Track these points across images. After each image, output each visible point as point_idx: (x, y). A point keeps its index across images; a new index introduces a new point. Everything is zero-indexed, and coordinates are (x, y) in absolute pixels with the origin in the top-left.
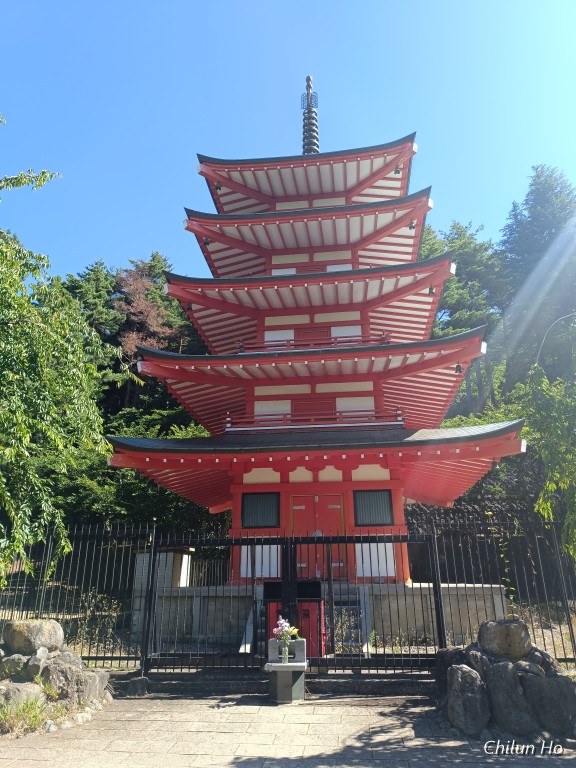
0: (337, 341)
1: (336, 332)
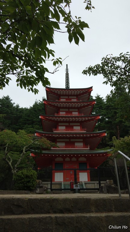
0: (75, 130)
1: (75, 128)
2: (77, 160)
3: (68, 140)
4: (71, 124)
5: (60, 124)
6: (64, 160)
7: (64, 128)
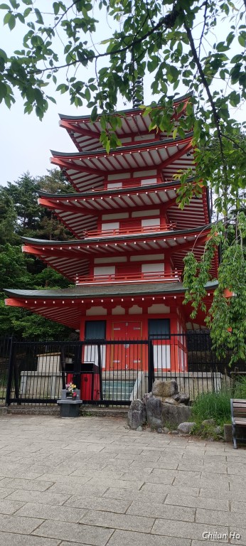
1: (144, 223)
2: (145, 311)
3: (123, 259)
4: (135, 214)
5: (105, 217)
6: (109, 313)
7: (116, 226)
